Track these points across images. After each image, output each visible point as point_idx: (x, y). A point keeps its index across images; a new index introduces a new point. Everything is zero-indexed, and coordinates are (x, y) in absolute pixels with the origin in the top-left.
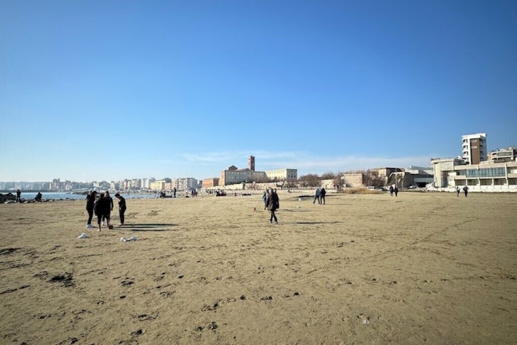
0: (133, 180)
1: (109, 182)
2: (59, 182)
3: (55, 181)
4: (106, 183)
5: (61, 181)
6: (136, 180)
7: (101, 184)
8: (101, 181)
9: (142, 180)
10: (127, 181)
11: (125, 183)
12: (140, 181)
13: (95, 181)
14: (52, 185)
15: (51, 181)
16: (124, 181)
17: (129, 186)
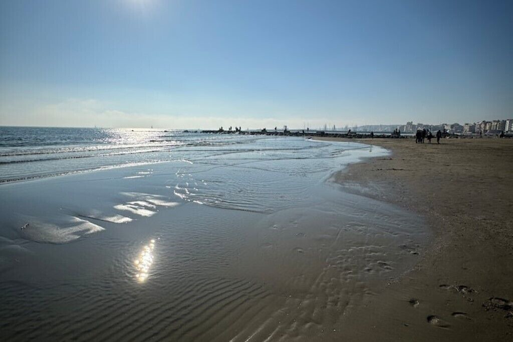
0: (494, 121)
1: (462, 124)
2: (412, 124)
3: (409, 124)
4: (458, 125)
5: (413, 124)
6: (499, 121)
7: (452, 126)
8: (453, 123)
9: (508, 122)
10: (485, 123)
11: (483, 126)
12: (505, 122)
13: (445, 123)
14: (406, 127)
15: (406, 124)
16: (481, 124)
17: (487, 128)
